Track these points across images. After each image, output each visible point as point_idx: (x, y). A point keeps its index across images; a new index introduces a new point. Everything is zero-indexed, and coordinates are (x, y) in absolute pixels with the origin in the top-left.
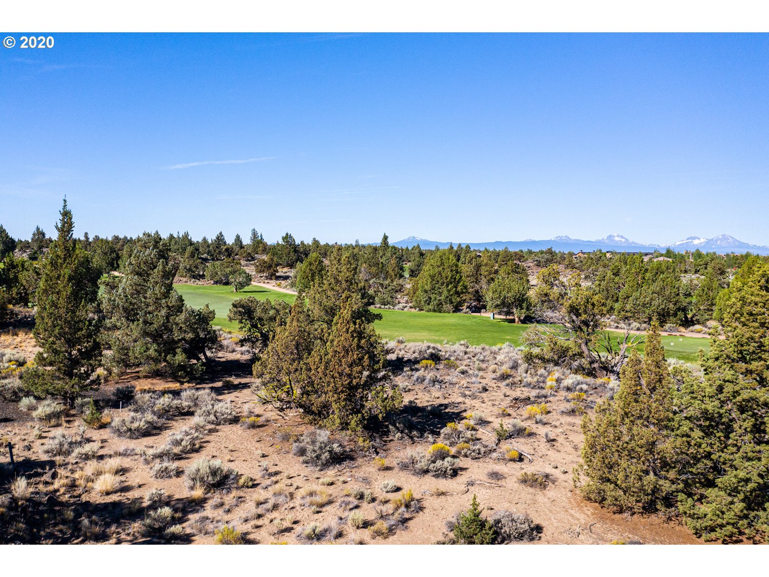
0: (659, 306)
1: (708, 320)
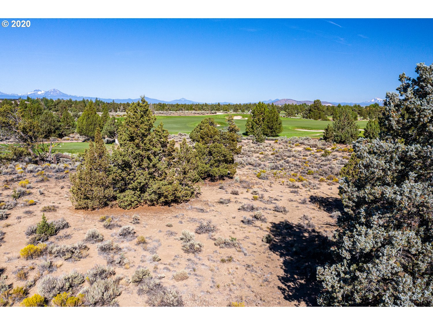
0: (46, 128)
1: (70, 134)
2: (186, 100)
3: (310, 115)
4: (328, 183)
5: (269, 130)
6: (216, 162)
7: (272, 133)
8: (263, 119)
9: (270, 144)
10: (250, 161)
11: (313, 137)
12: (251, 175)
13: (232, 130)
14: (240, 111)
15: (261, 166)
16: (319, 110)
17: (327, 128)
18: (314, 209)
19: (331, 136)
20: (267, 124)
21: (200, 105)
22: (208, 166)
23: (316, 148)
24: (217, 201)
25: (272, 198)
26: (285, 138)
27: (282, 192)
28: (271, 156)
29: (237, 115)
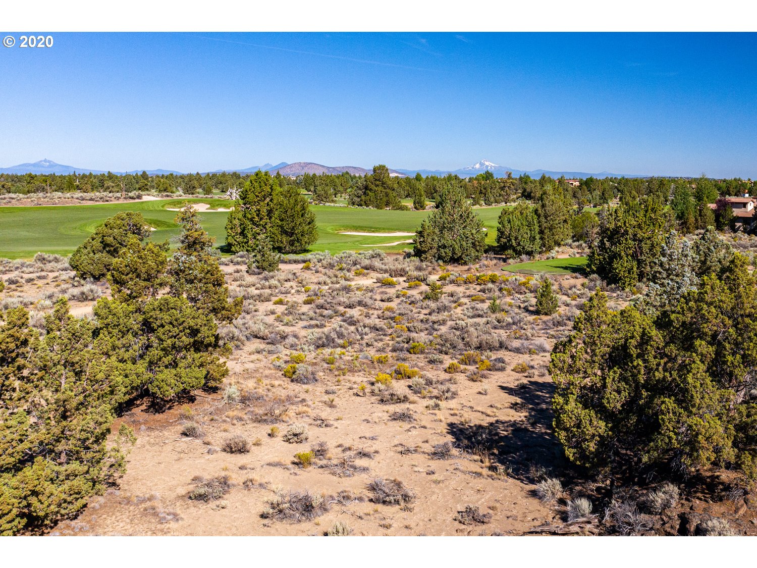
2: (52, 165)
3: (368, 198)
4: (468, 373)
5: (285, 239)
6: (166, 355)
7: (292, 245)
8: (270, 212)
9: (294, 274)
10: (255, 328)
11: (388, 251)
12: (267, 372)
13: (194, 243)
14: (200, 190)
15: (287, 341)
16: (385, 188)
17: (420, 229)
18: (479, 475)
19: (431, 248)
20: (280, 223)
21: (95, 177)
22: (141, 367)
23: (405, 279)
24: (182, 491)
25: (350, 449)
26: (328, 256)
27: (368, 422)
28: (305, 308)
29: (196, 202)
